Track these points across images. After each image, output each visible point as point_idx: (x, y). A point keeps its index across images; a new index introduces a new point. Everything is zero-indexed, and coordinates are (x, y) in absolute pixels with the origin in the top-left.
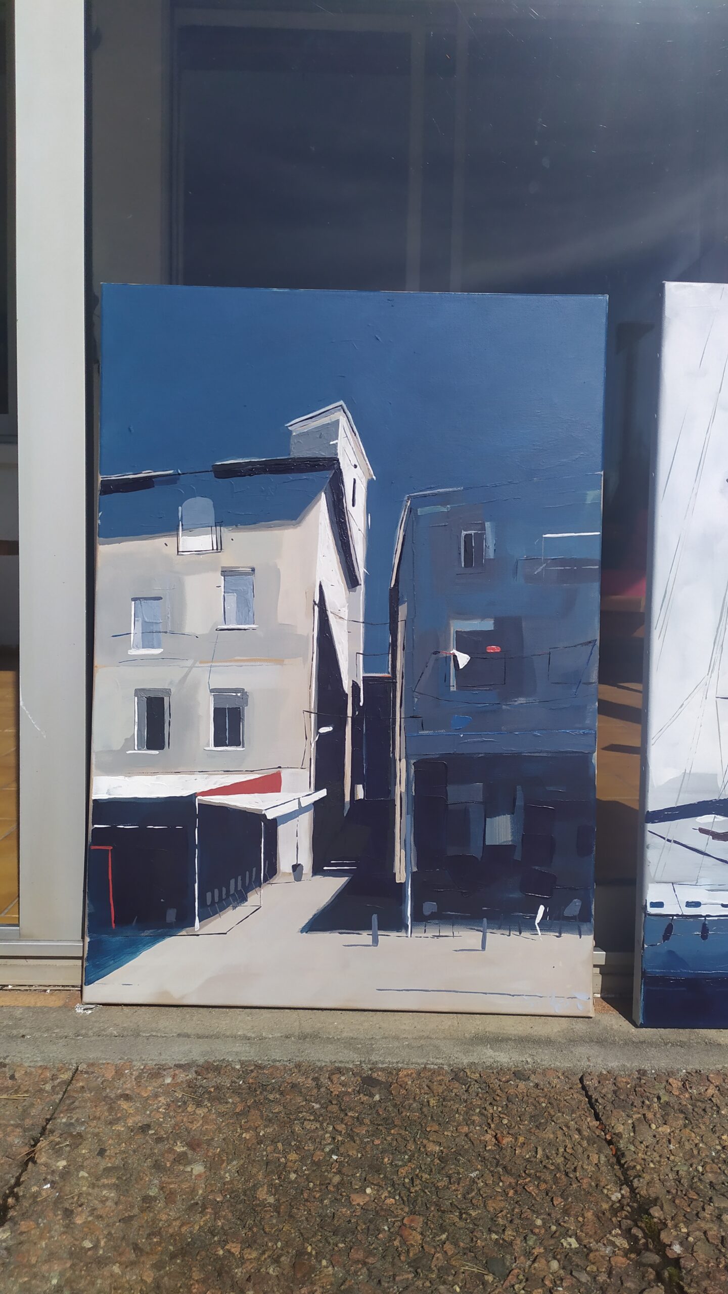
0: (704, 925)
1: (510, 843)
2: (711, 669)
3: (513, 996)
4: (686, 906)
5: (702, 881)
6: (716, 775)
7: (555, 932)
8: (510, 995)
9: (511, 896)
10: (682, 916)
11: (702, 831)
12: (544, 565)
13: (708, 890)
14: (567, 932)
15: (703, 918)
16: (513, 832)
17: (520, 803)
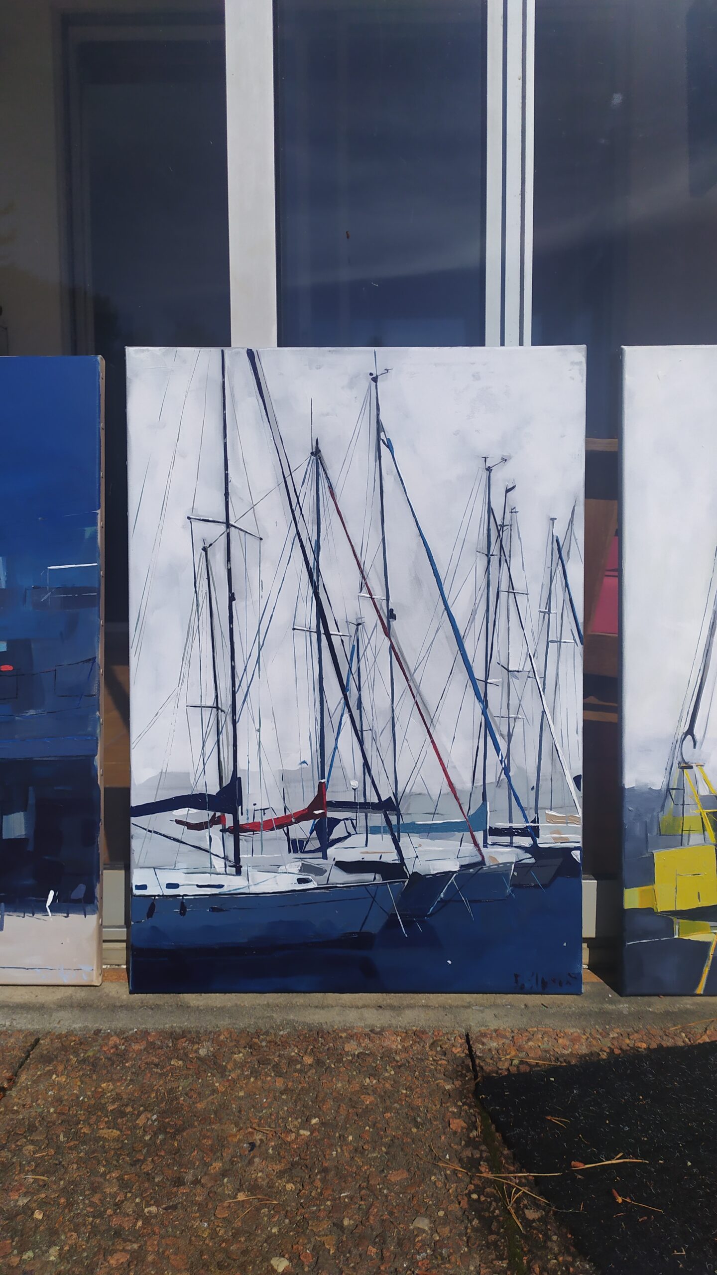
0: (182, 903)
1: (24, 837)
2: (181, 682)
3: (28, 969)
4: (166, 887)
5: (179, 866)
6: (189, 773)
7: (64, 913)
8: (25, 968)
9: (25, 883)
10: (163, 896)
11: (178, 822)
12: (49, 594)
13: (186, 873)
14: (75, 912)
15: (181, 898)
16: (26, 827)
17: (32, 801)
